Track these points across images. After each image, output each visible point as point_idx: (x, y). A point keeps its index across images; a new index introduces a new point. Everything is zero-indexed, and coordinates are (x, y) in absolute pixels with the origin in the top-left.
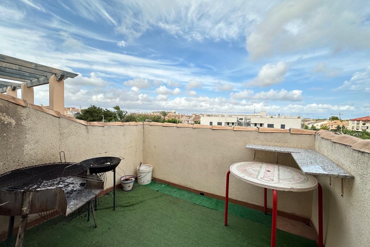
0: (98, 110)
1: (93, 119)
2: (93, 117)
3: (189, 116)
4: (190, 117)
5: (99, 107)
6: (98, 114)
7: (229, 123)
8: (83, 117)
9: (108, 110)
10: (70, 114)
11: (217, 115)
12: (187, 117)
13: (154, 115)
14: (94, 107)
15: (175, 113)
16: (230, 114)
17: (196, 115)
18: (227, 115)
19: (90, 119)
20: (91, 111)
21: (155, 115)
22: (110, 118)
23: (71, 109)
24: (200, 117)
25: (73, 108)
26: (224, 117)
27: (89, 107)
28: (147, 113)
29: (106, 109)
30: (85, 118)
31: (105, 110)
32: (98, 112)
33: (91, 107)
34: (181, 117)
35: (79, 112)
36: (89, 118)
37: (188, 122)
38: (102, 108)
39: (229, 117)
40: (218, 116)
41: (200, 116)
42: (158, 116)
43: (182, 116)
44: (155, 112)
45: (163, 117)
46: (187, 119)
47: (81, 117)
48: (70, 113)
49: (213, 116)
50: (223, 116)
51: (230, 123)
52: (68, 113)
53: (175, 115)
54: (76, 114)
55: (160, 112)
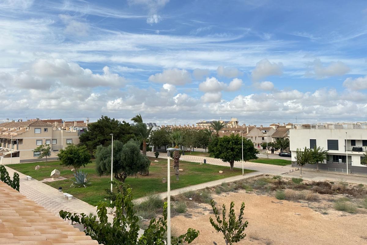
0: (111, 123)
1: (104, 138)
2: (104, 135)
3: (264, 129)
4: (266, 130)
5: (114, 119)
6: (111, 129)
7: (354, 141)
8: (90, 136)
9: (127, 122)
10: (74, 131)
11: (326, 125)
12: (261, 130)
13: (200, 129)
14: (107, 119)
15: (237, 122)
16: (355, 123)
17: (278, 127)
18: (348, 124)
19: (99, 139)
20: (101, 125)
21: (202, 127)
22: (129, 135)
23: (75, 124)
24: (288, 129)
25: (78, 122)
26: (342, 128)
27: (99, 120)
28: (188, 125)
29: (124, 122)
30: (93, 137)
31: (122, 123)
32: (112, 126)
33: (101, 119)
34: (249, 131)
35: (85, 128)
36: (98, 137)
37: (263, 139)
38: (119, 120)
39: (354, 128)
40: (328, 128)
41: (287, 127)
42: (207, 130)
43: (251, 129)
44: (201, 123)
45: (215, 131)
46: (261, 133)
47: (87, 135)
48: (72, 130)
49: (317, 127)
50: (339, 127)
51: (359, 141)
52: (71, 130)
53: (236, 127)
54: (81, 131)
55: (211, 123)
